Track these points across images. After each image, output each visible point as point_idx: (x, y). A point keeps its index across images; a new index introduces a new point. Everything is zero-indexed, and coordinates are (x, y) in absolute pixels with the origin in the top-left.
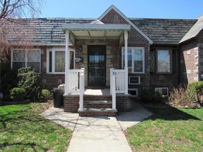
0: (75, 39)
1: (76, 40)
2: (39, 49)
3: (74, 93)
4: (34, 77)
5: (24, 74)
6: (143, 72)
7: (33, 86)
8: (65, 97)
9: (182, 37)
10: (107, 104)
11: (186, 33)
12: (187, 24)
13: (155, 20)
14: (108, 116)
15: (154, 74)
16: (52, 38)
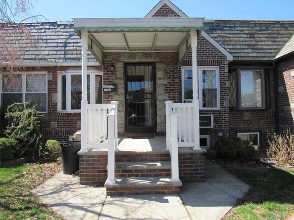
0: (103, 53)
1: (105, 55)
2: (45, 73)
3: (99, 149)
4: (32, 118)
5: (16, 114)
6: (218, 108)
7: (31, 134)
8: (82, 156)
9: (280, 49)
10: (161, 170)
11: (286, 42)
12: (286, 28)
13: (234, 22)
14: (165, 194)
15: (235, 109)
16: (65, 54)
